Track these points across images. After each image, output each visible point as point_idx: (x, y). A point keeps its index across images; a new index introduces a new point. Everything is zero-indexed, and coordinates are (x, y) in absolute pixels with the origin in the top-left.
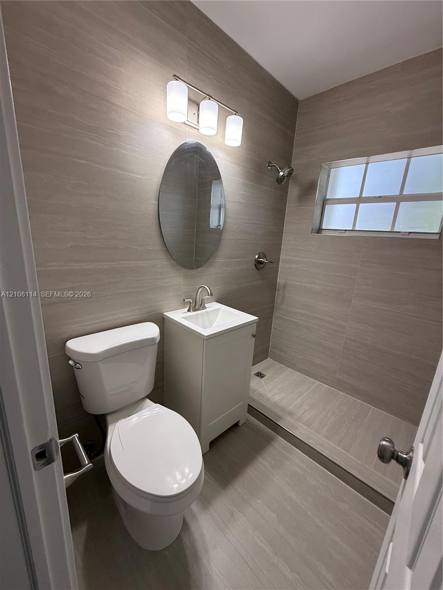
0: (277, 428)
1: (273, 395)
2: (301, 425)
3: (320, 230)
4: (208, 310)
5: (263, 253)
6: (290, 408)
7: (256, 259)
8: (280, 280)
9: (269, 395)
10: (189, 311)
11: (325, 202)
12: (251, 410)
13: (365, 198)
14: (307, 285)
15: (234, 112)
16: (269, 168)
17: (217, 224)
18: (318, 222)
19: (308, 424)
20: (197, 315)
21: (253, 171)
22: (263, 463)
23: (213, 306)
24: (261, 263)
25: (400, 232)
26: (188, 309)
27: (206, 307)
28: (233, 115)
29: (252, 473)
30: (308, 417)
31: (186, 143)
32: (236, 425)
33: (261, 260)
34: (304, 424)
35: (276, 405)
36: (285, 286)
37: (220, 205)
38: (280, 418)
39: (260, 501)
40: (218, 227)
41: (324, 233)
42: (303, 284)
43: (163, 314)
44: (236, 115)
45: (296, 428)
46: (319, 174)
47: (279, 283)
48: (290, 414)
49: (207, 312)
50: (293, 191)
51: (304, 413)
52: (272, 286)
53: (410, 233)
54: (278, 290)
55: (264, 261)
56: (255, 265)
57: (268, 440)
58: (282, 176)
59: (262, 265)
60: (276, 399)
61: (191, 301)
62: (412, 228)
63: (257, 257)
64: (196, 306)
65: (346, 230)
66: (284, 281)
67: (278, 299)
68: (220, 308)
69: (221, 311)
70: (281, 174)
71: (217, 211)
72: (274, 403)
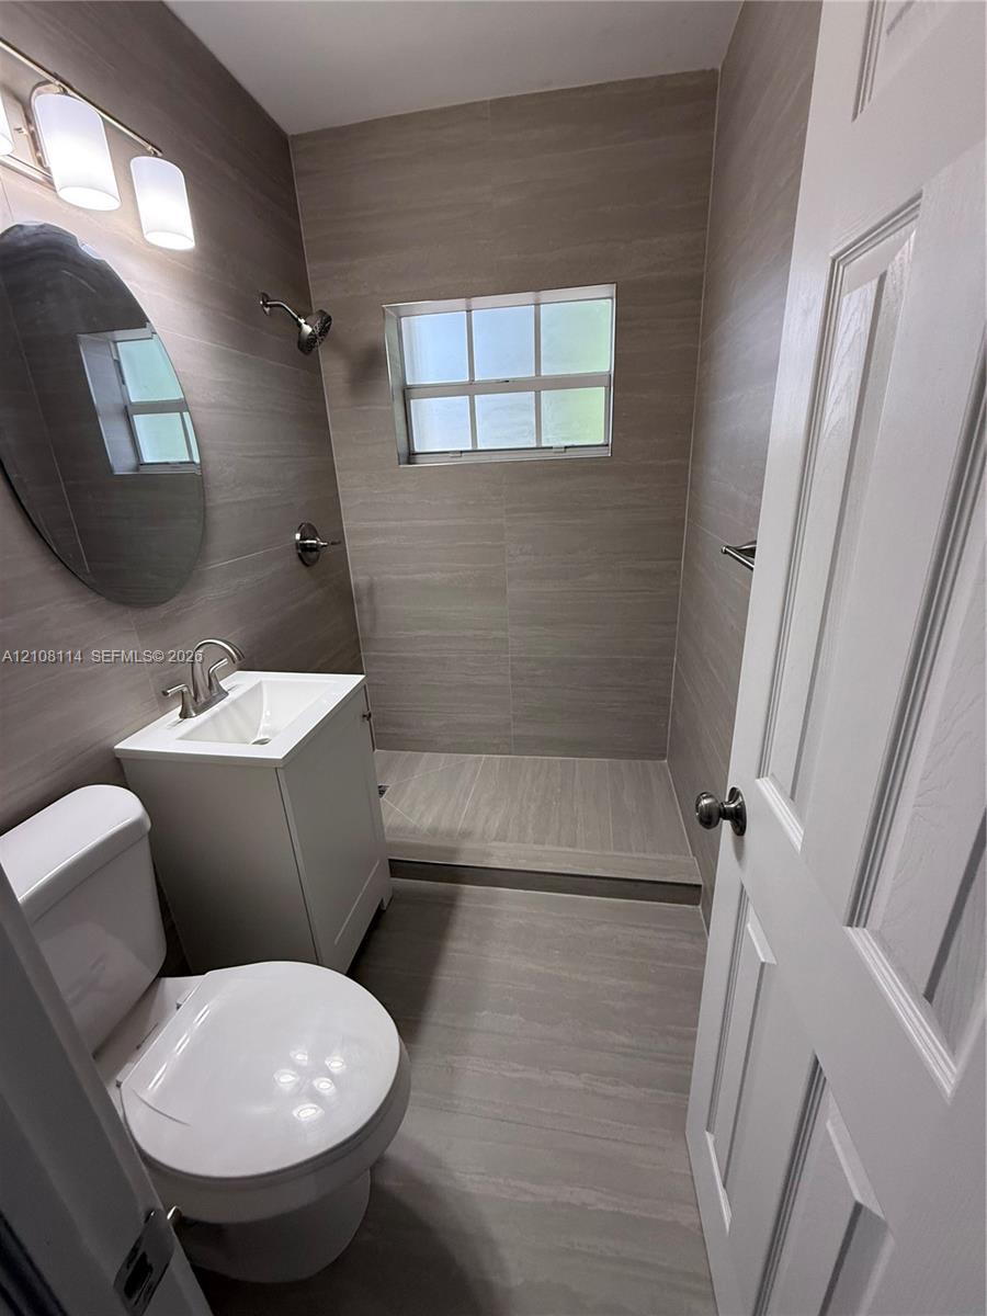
0: (455, 874)
1: (420, 818)
2: (495, 844)
3: (411, 456)
4: (232, 695)
5: (309, 524)
6: (461, 825)
7: (297, 541)
8: (357, 578)
9: (413, 822)
10: (184, 715)
11: (406, 393)
12: (397, 868)
13: (480, 383)
14: (417, 577)
15: (150, 148)
16: (267, 310)
17: (131, 461)
18: (402, 438)
19: (502, 837)
20: (214, 717)
21: (230, 318)
22: (459, 948)
23: (239, 683)
24: (313, 548)
25: (551, 448)
26: (180, 708)
27: (225, 688)
28: (148, 154)
29: (448, 977)
30: (497, 825)
31: (21, 227)
32: (380, 913)
33: (308, 541)
34: (495, 840)
35: (434, 832)
36: (371, 589)
37: (126, 407)
38: (454, 852)
39: (485, 1013)
40: (137, 469)
41: (423, 463)
42: (409, 577)
43: (112, 751)
44: (155, 155)
45: (489, 855)
46: (382, 329)
47: (357, 585)
48: (466, 835)
49: (234, 703)
50: (333, 370)
51: (487, 821)
52: (342, 596)
53: (566, 447)
54: (359, 601)
55: (317, 545)
56: (299, 555)
57: (449, 904)
58: (311, 334)
59: (315, 553)
60: (428, 821)
61: (185, 689)
62: (568, 439)
63: (298, 536)
64: (199, 697)
65: (461, 452)
66: (366, 578)
67: (363, 621)
68: (259, 685)
69: (265, 687)
70: (307, 329)
71: (121, 426)
72: (428, 830)
